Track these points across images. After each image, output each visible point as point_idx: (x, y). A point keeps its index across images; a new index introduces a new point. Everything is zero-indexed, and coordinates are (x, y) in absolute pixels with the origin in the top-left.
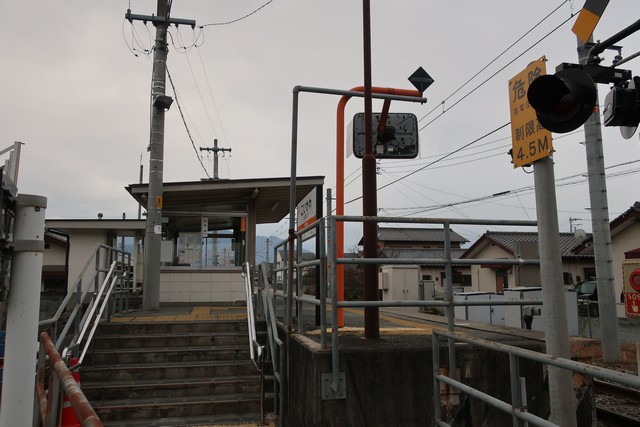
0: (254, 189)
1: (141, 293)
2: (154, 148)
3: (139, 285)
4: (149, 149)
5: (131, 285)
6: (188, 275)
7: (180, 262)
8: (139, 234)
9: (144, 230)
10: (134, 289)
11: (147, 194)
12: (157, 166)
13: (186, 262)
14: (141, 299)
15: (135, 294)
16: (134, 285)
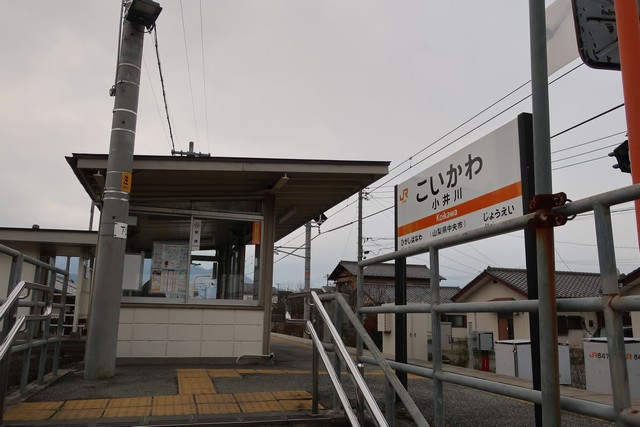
0: (282, 174)
1: (85, 332)
2: (123, 91)
3: (82, 321)
4: (113, 92)
5: (70, 320)
6: (166, 311)
7: (152, 292)
8: (86, 251)
9: (94, 246)
10: (75, 327)
11: (104, 172)
12: (125, 122)
13: (161, 291)
14: (84, 342)
15: (74, 335)
16: (75, 321)
